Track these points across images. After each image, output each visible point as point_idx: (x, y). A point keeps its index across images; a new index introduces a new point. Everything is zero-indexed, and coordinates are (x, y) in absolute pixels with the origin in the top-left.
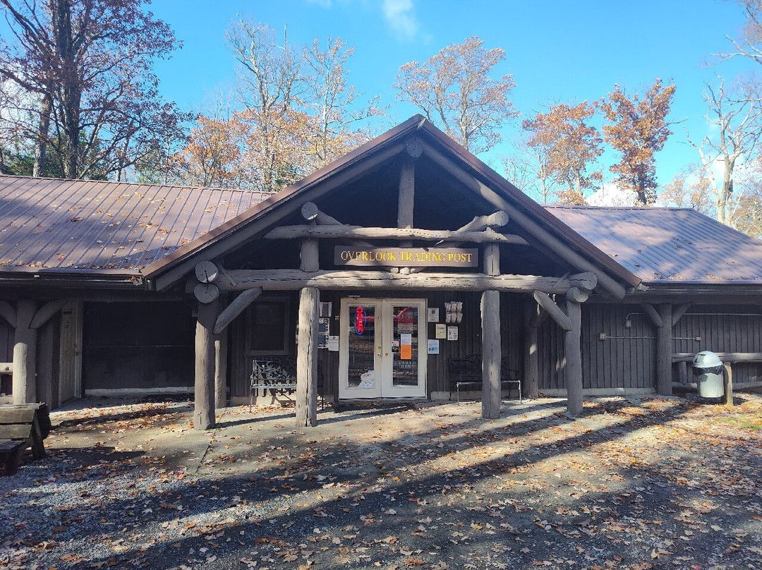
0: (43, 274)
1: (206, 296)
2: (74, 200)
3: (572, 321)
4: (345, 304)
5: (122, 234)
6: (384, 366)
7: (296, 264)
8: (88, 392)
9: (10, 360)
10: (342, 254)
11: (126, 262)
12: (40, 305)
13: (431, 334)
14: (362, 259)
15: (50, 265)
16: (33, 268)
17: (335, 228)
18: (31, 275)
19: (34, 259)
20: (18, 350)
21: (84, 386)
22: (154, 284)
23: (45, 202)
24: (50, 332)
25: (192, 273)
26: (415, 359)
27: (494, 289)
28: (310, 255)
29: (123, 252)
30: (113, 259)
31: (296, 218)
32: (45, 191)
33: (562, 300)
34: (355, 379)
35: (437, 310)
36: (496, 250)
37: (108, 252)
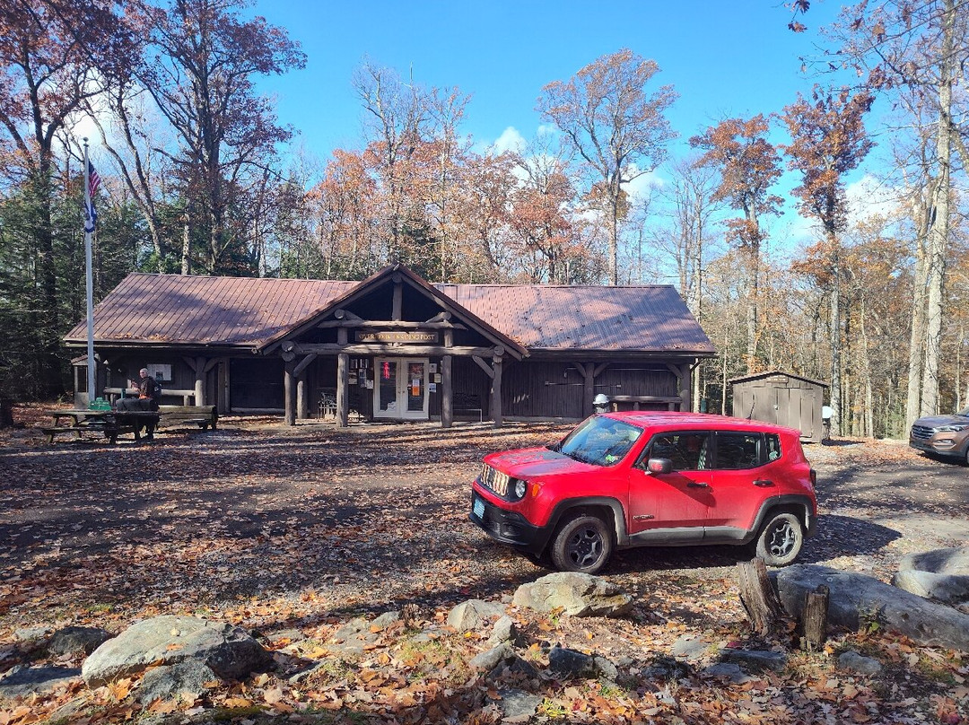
0: (211, 345)
1: (288, 358)
2: (222, 294)
3: (496, 374)
4: (377, 361)
5: (250, 318)
6: (402, 400)
7: (335, 340)
8: (233, 409)
9: (194, 389)
10: (359, 335)
11: (252, 337)
12: (208, 360)
13: (432, 380)
14: (371, 338)
15: (213, 339)
16: (205, 341)
17: (356, 321)
18: (205, 345)
19: (205, 335)
20: (198, 384)
21: (231, 406)
22: (262, 352)
23: (207, 296)
24: (213, 373)
25: (280, 347)
26: (422, 393)
27: (447, 355)
28: (342, 336)
29: (251, 330)
30: (245, 335)
31: (332, 318)
32: (206, 288)
33: (488, 361)
34: (384, 407)
35: (435, 365)
36: (451, 332)
37: (242, 331)
